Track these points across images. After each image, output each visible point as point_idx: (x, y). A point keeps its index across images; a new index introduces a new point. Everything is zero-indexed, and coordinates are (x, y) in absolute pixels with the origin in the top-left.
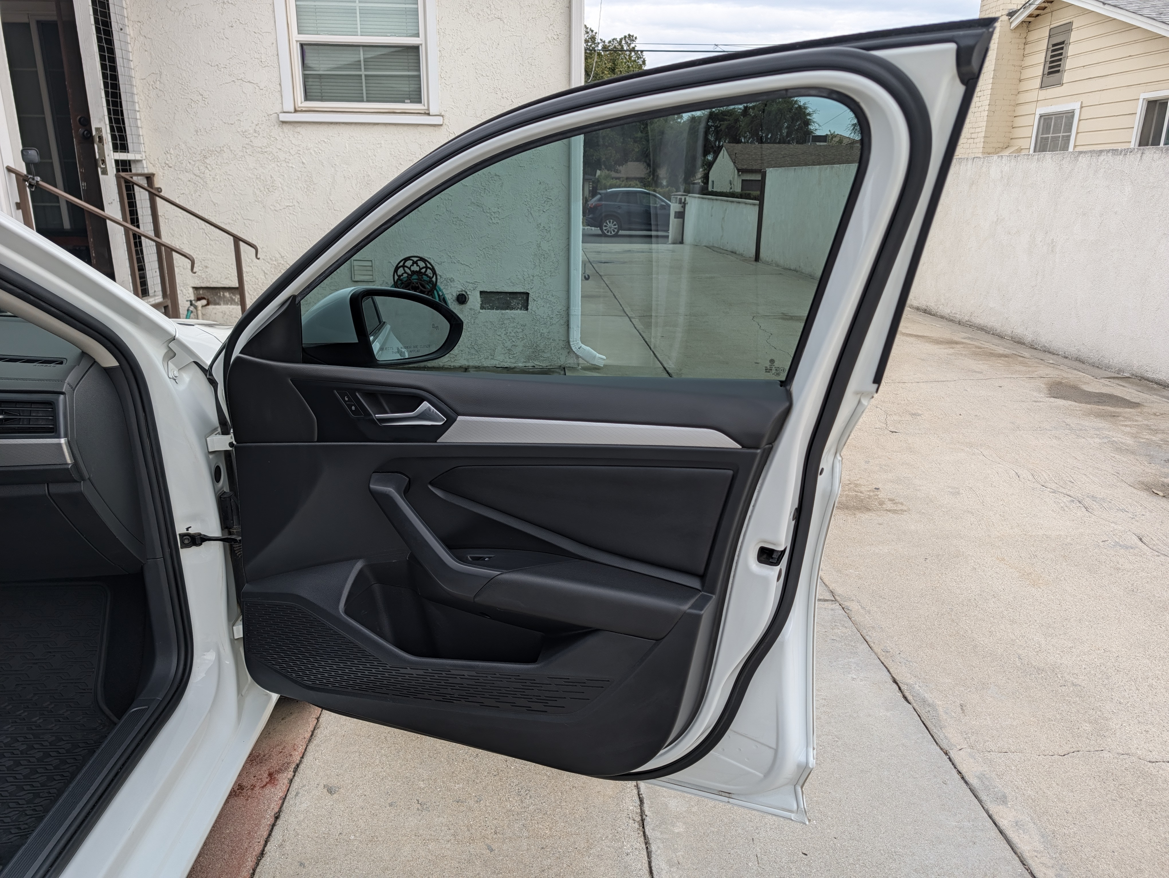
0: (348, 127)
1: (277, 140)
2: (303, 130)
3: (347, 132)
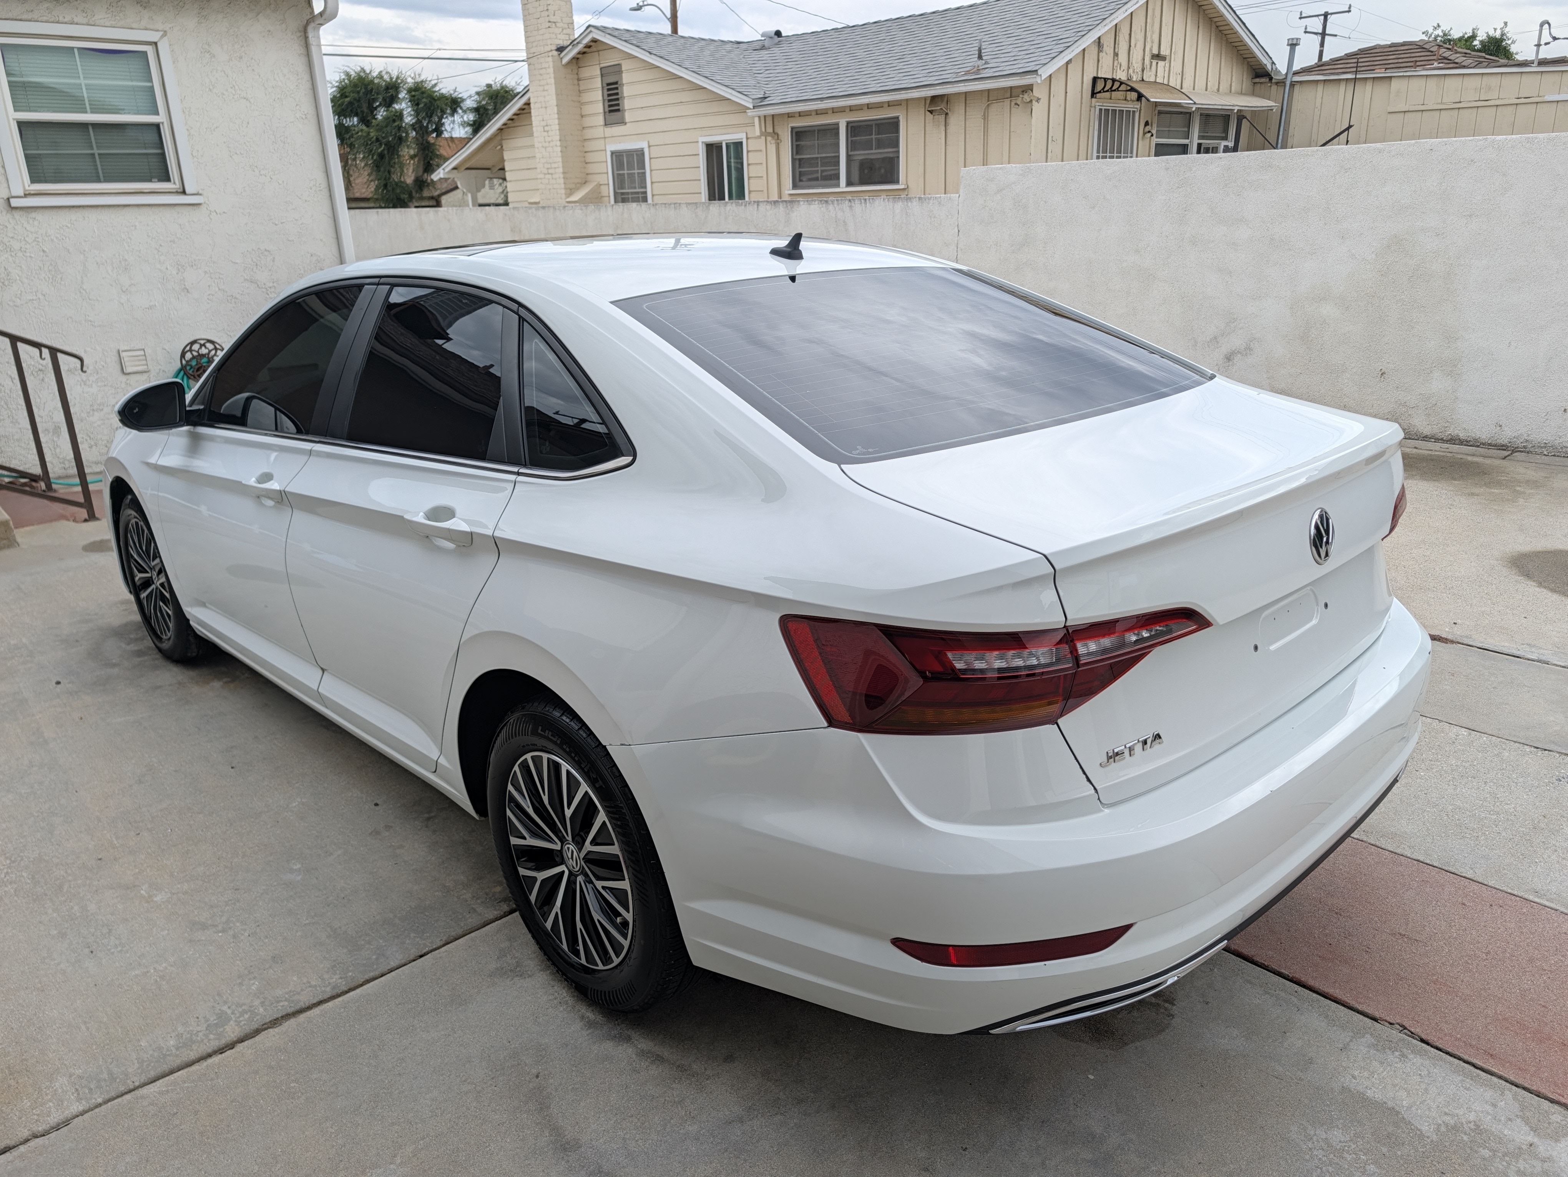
0: (93, 210)
1: (7, 227)
2: (39, 216)
3: (93, 215)
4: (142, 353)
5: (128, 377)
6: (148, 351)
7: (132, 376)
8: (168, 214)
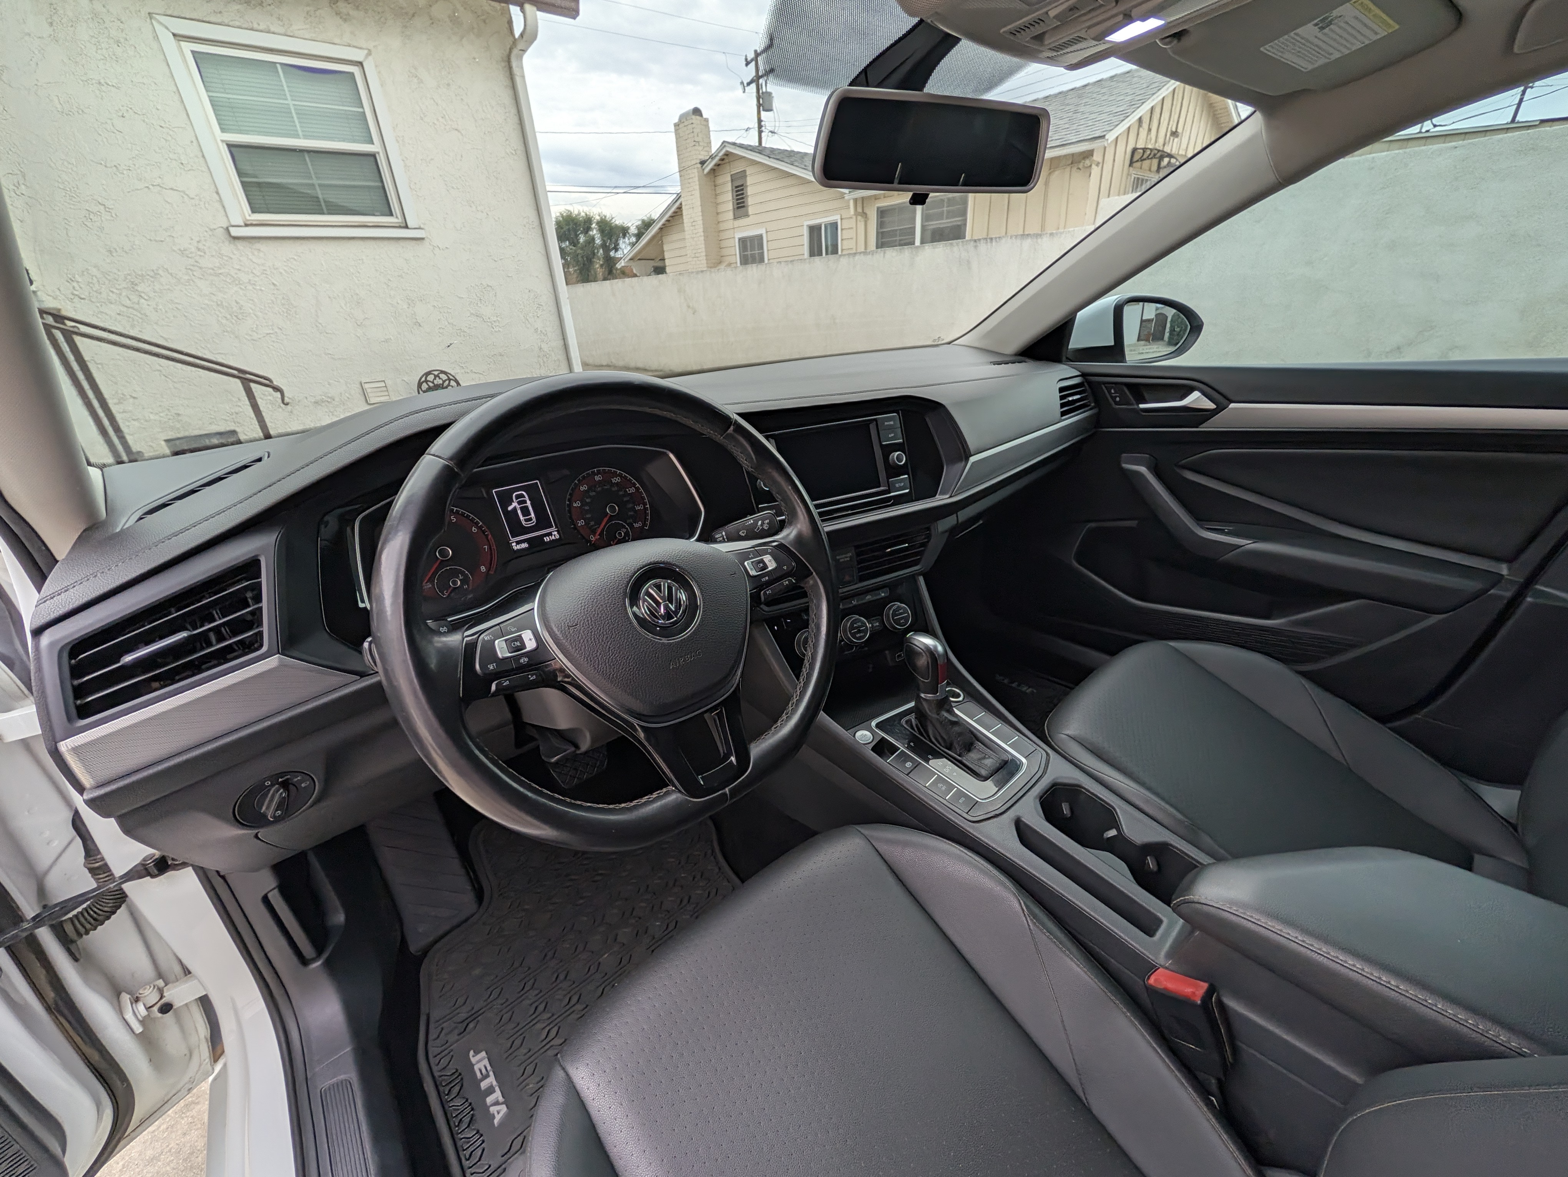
1: (231, 258)
2: (263, 246)
3: (319, 247)
4: (383, 384)
6: (389, 383)
8: (392, 247)
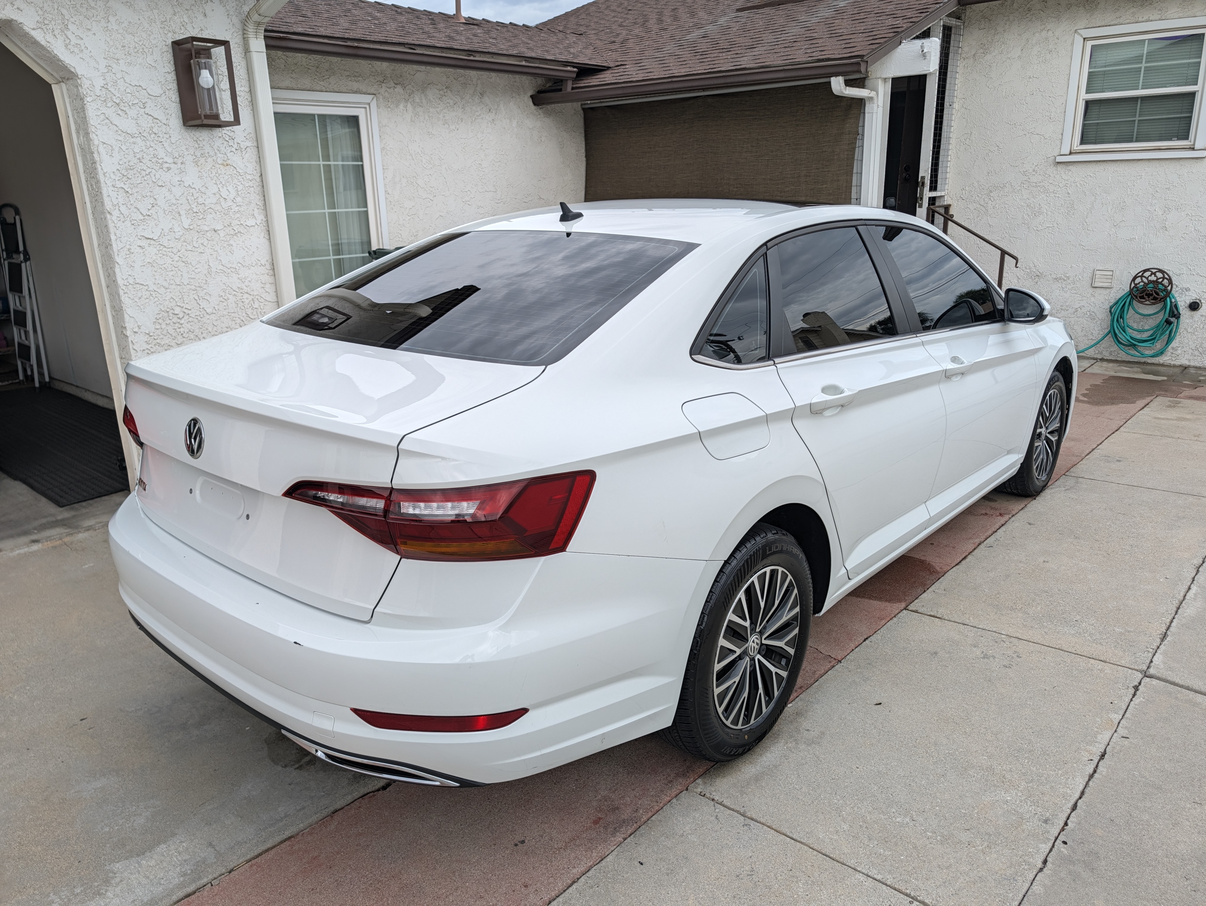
1: (1050, 176)
2: (1074, 168)
3: (1111, 167)
4: (1111, 273)
5: (1094, 290)
6: (1117, 273)
7: (1098, 289)
